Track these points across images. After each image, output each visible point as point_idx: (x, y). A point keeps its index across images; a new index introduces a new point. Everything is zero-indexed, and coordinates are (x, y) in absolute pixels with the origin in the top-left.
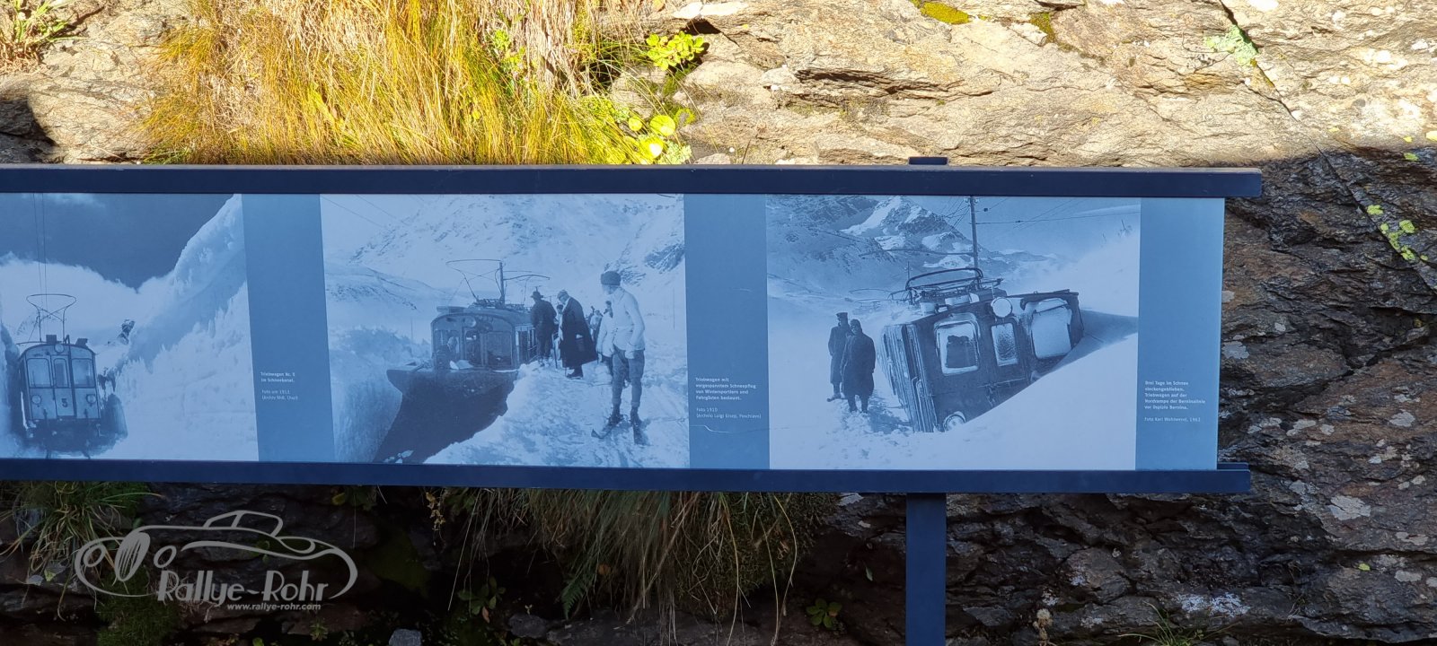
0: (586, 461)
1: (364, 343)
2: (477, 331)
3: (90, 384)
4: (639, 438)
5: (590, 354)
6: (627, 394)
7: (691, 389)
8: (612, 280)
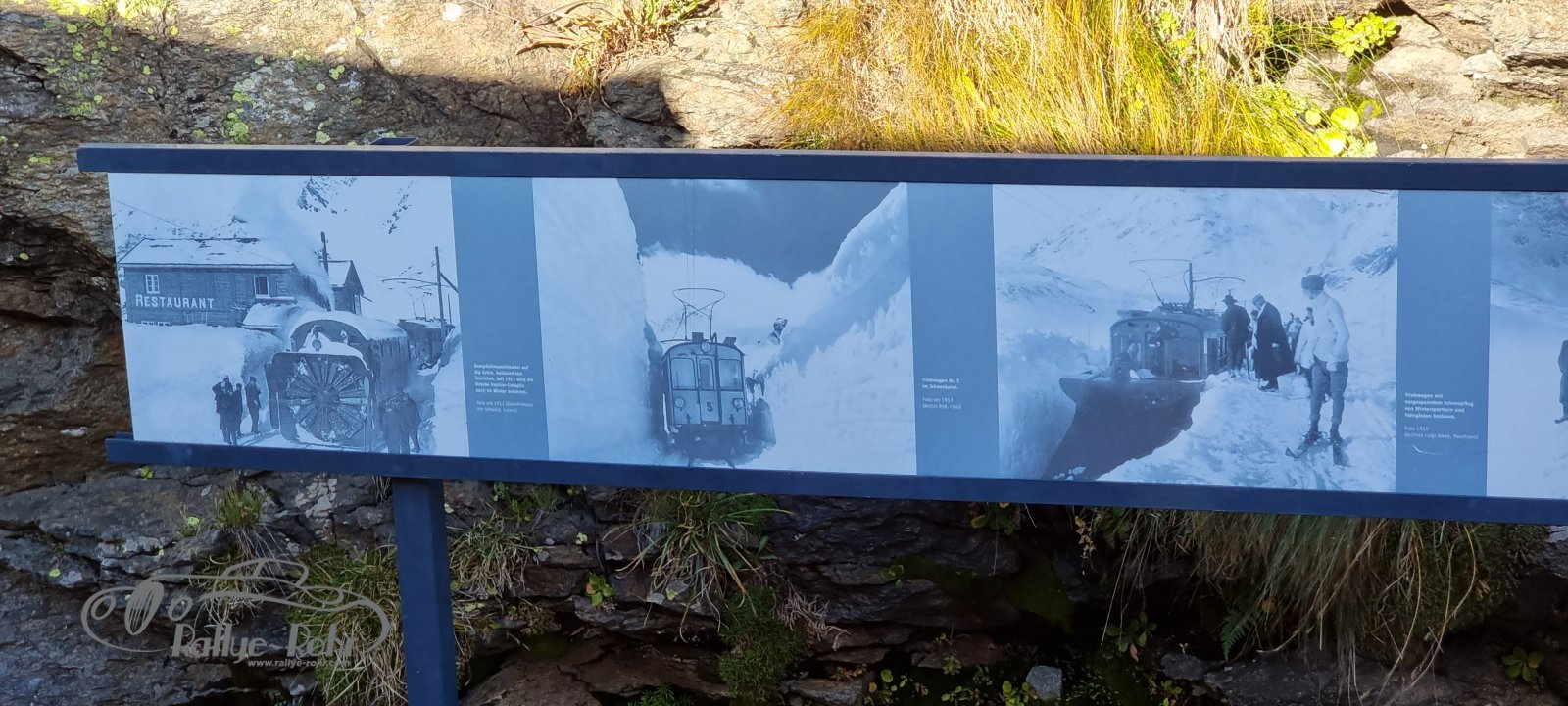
0: (1277, 481)
1: (1036, 348)
2: (1161, 338)
3: (737, 387)
4: (1339, 458)
5: (1287, 364)
6: (1327, 408)
7: (1400, 406)
8: (1315, 285)
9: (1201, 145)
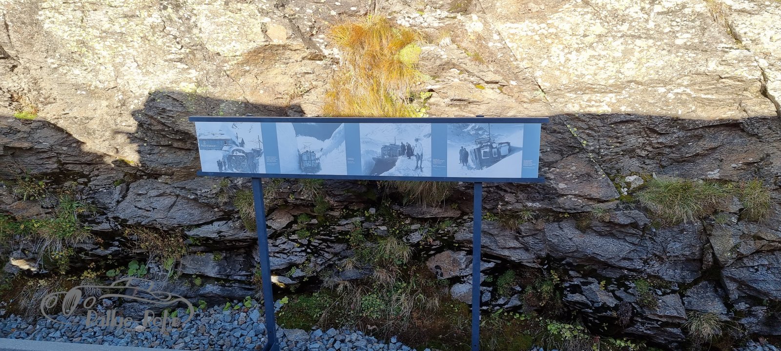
0: (411, 175)
1: (368, 152)
2: (390, 150)
3: (315, 160)
4: (422, 171)
5: (413, 155)
6: (419, 162)
7: (432, 161)
8: (417, 140)
9: (398, 115)
